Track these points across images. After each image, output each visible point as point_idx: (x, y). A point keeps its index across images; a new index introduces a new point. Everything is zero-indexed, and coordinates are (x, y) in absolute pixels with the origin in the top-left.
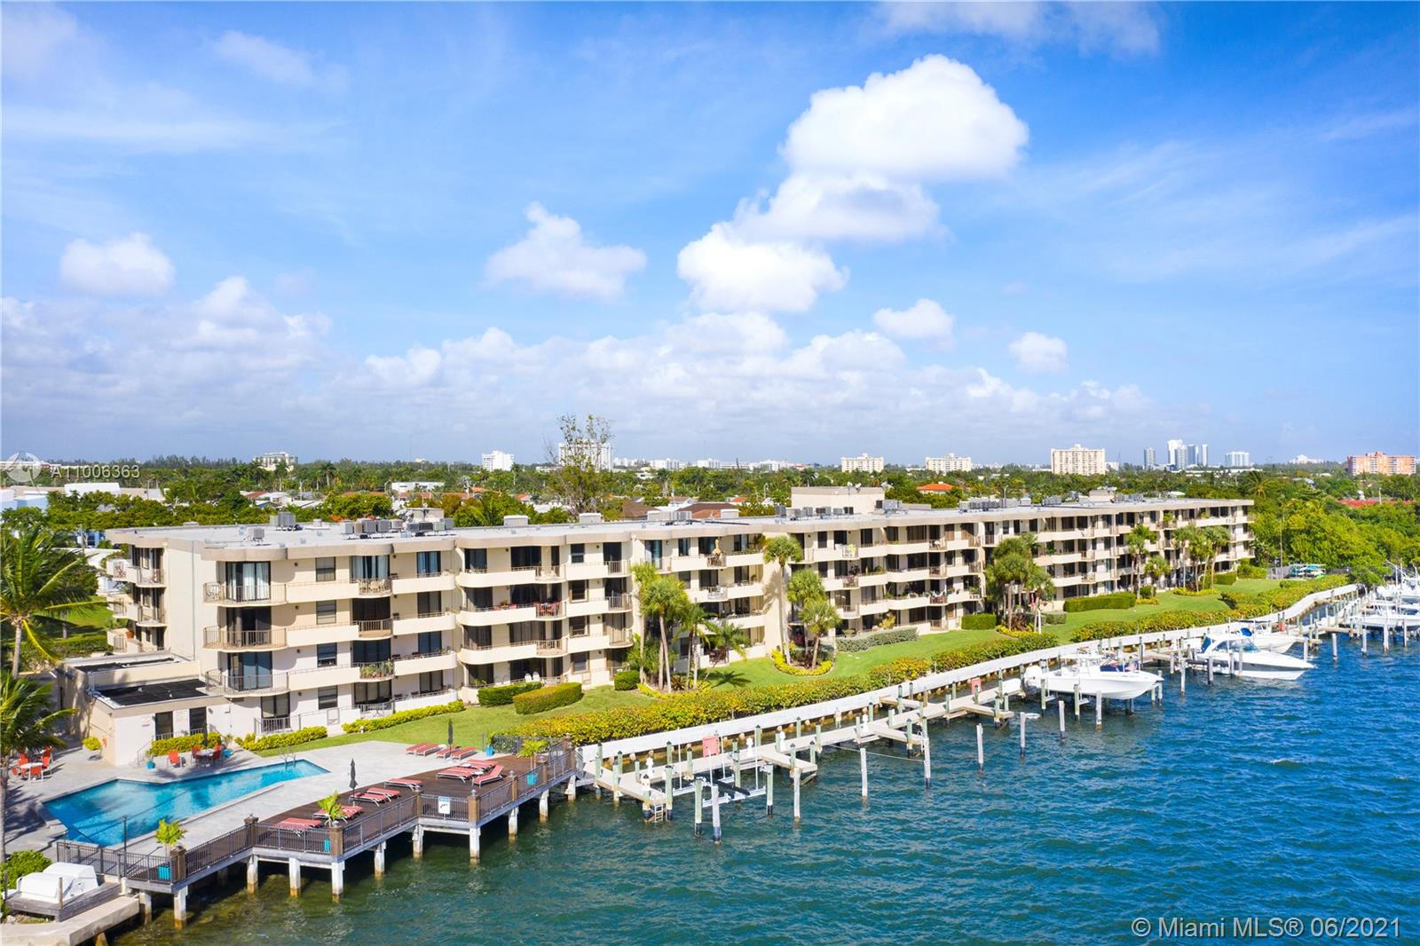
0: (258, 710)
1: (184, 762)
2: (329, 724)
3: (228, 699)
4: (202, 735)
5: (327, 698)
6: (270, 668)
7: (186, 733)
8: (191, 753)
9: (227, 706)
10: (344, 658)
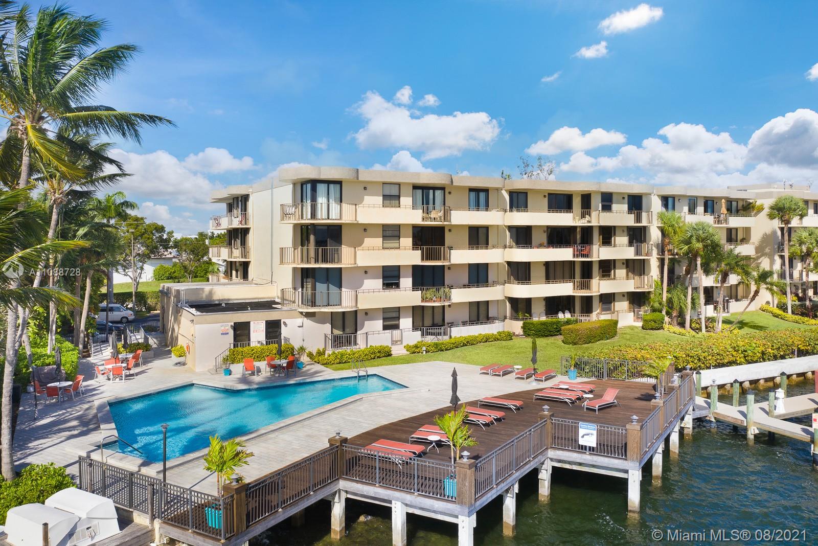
0: (328, 326)
1: (259, 371)
2: (392, 344)
3: (301, 313)
4: (276, 345)
5: (391, 318)
6: (340, 286)
7: (262, 344)
8: (266, 362)
9: (300, 320)
10: (406, 282)
